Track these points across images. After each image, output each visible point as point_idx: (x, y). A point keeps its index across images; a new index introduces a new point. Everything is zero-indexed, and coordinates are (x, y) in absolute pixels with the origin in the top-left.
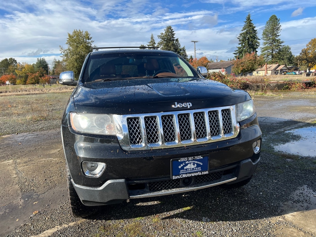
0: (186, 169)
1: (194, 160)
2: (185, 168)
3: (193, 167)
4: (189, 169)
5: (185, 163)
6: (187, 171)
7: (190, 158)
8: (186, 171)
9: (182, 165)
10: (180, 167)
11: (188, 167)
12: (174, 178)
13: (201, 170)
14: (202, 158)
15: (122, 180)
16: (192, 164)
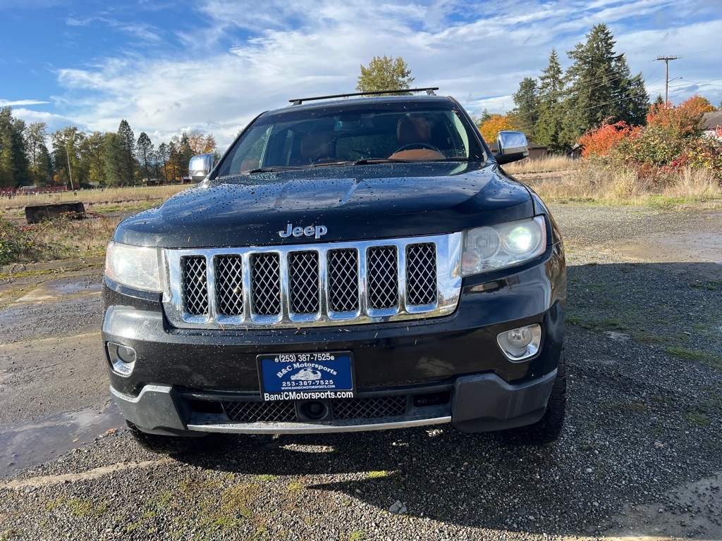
0: (297, 381)
1: (312, 361)
2: (293, 378)
3: (312, 377)
4: (303, 381)
5: (293, 367)
6: (298, 386)
7: (303, 357)
8: (296, 386)
9: (284, 371)
10: (280, 375)
11: (300, 376)
12: (267, 397)
13: (334, 386)
14: (333, 358)
15: (166, 389)
16: (309, 370)
